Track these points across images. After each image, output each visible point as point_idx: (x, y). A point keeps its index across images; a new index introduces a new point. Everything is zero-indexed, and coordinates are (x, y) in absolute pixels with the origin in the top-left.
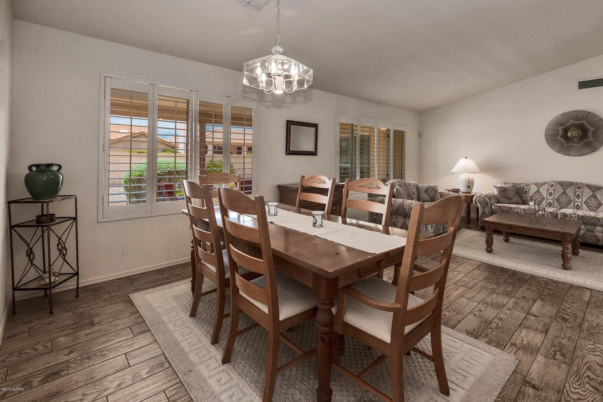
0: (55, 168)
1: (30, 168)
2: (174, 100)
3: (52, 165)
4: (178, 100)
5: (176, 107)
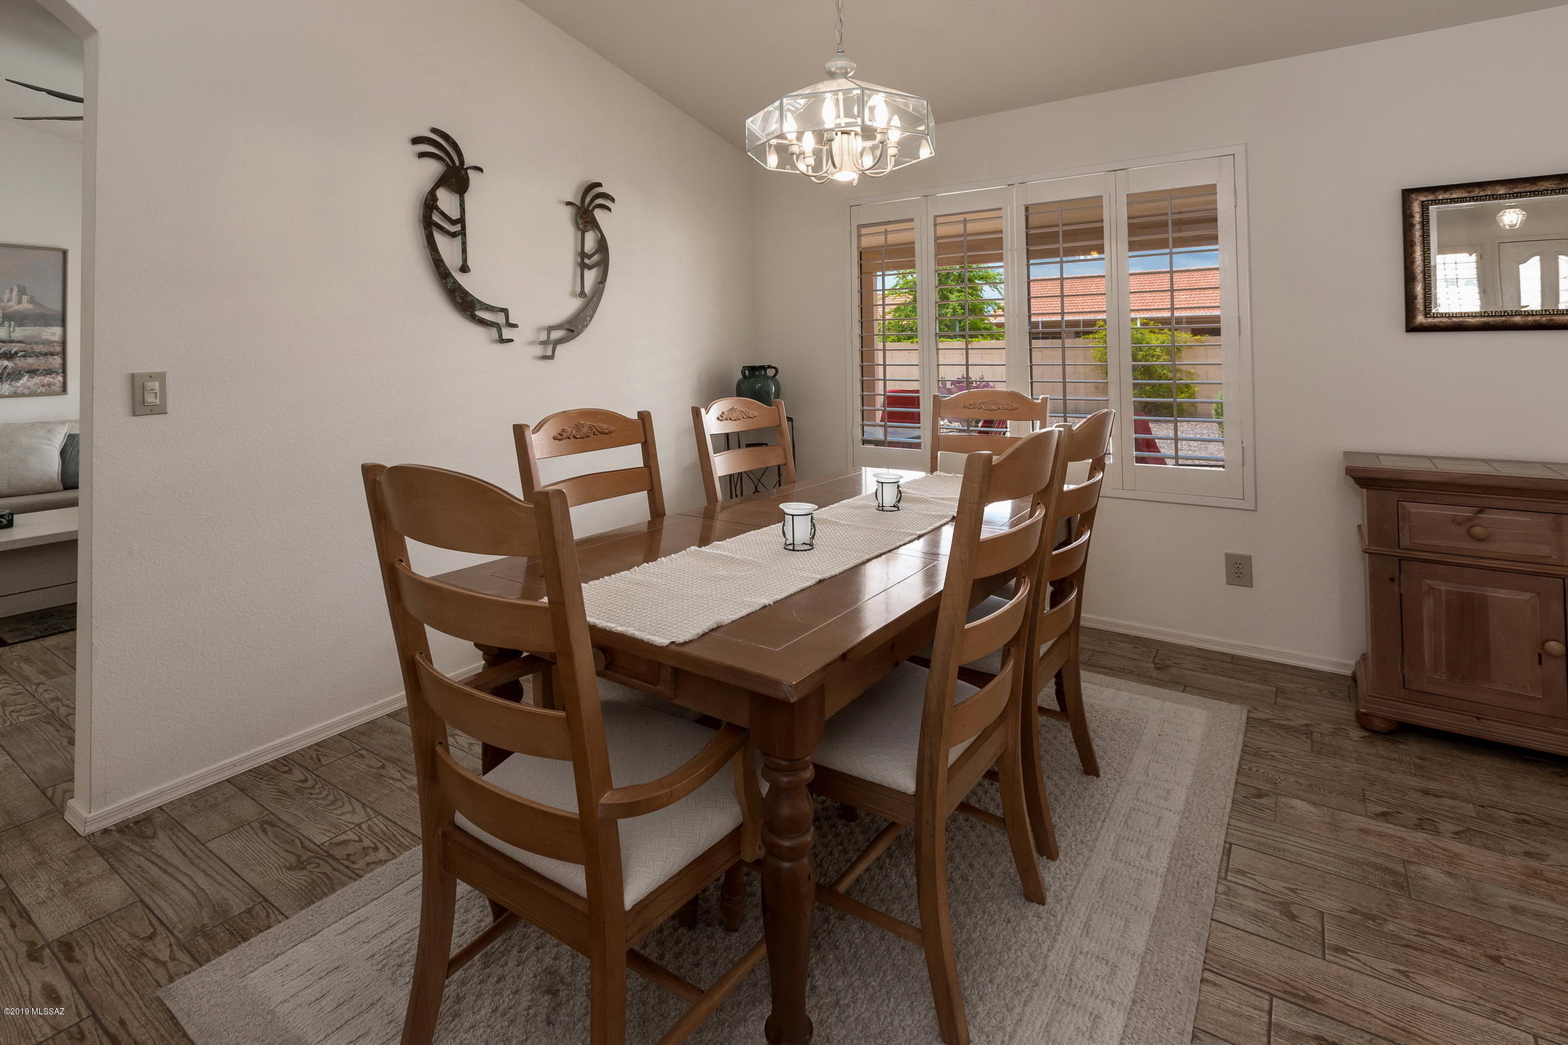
0: (770, 372)
1: (743, 373)
2: (961, 218)
3: (763, 368)
4: (969, 217)
5: (965, 234)
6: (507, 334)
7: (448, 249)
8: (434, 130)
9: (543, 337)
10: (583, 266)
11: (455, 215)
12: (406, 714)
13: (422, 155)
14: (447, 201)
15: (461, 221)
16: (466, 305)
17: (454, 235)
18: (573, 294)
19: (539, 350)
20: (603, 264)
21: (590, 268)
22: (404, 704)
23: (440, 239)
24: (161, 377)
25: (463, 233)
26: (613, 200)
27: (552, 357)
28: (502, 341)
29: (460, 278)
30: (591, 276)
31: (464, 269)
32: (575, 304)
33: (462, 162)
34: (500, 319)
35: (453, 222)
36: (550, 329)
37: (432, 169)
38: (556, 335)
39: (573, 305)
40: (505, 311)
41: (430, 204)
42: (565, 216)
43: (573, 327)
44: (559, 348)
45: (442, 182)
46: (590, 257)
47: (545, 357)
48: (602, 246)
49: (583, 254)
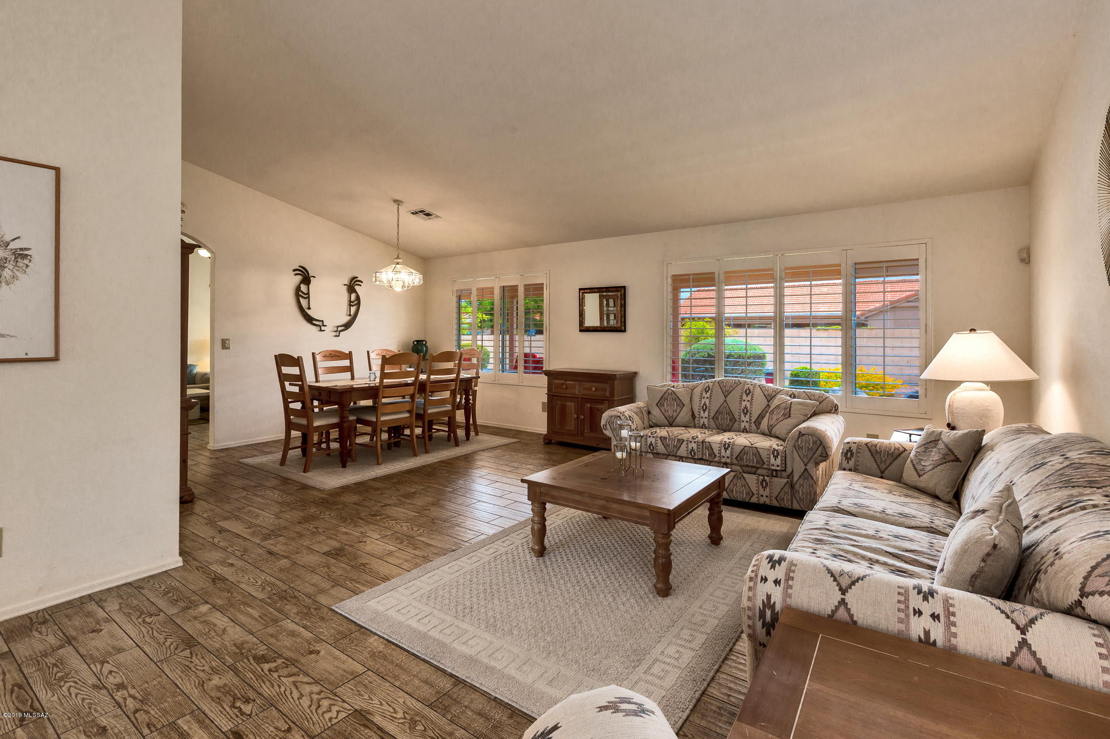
6: (323, 328)
7: (304, 302)
8: (300, 266)
9: (336, 329)
10: (350, 305)
11: (306, 292)
12: (283, 442)
13: (296, 274)
14: (303, 288)
15: (308, 294)
16: (309, 319)
17: (305, 298)
18: (347, 315)
19: (335, 334)
20: (359, 304)
21: (353, 306)
22: (284, 438)
23: (301, 299)
24: (229, 340)
25: (309, 297)
26: (362, 282)
27: (339, 336)
28: (321, 330)
29: (308, 312)
30: (353, 309)
31: (309, 308)
32: (348, 318)
33: (309, 275)
34: (320, 323)
35: (305, 294)
36: (338, 327)
37: (299, 278)
38: (340, 329)
39: (346, 319)
40: (323, 321)
41: (298, 289)
42: (344, 290)
43: (347, 326)
44: (341, 333)
45: (302, 282)
46: (353, 302)
47: (336, 336)
48: (358, 298)
49: (350, 301)
